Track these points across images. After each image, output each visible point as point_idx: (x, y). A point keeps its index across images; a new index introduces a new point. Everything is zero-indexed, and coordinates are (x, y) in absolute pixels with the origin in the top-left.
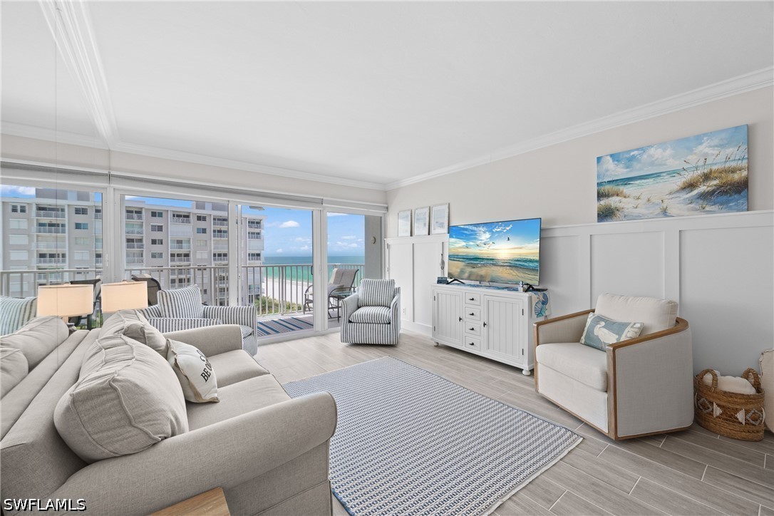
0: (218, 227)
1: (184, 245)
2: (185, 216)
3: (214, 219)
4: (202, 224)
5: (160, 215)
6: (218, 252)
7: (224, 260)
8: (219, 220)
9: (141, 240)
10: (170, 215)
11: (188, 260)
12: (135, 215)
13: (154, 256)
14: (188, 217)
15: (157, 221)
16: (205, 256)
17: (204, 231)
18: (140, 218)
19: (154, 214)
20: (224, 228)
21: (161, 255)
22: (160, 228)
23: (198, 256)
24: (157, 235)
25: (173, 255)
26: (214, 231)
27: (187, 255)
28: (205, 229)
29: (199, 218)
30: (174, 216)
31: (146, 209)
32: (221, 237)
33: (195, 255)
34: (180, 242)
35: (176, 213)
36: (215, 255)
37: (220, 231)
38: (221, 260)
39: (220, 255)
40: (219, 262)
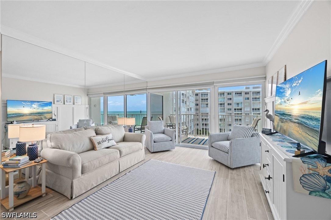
0: (255, 96)
1: (240, 105)
2: (240, 93)
3: (253, 93)
4: (247, 96)
5: (231, 94)
6: (255, 107)
7: (258, 111)
8: (255, 93)
9: (224, 104)
10: (234, 93)
11: (241, 111)
12: (222, 95)
13: (228, 109)
14: (241, 93)
15: (230, 96)
16: (249, 109)
17: (248, 99)
18: (224, 96)
19: (228, 94)
20: (257, 97)
21: (231, 109)
22: (230, 99)
23: (246, 110)
24: (230, 102)
25: (235, 109)
26: (253, 98)
27: (241, 109)
28: (249, 98)
29: (246, 93)
30: (236, 94)
31: (226, 92)
32: (256, 101)
33: (244, 110)
34: (238, 104)
35: (236, 93)
36: (253, 109)
37: (256, 98)
38: (256, 111)
39: (256, 109)
40: (255, 112)
